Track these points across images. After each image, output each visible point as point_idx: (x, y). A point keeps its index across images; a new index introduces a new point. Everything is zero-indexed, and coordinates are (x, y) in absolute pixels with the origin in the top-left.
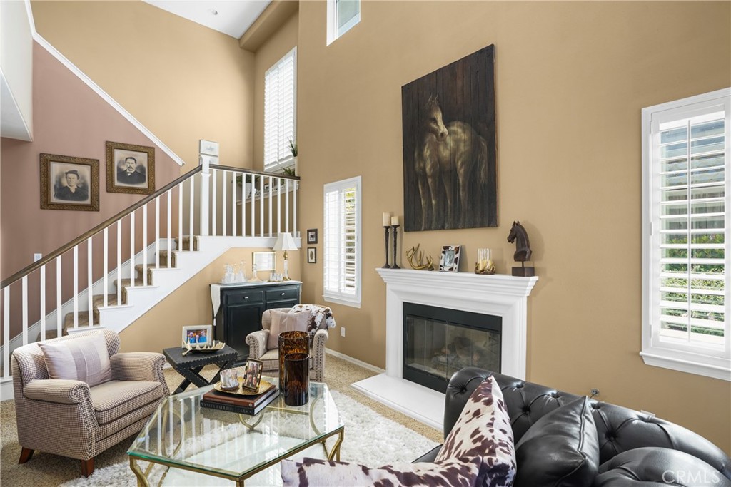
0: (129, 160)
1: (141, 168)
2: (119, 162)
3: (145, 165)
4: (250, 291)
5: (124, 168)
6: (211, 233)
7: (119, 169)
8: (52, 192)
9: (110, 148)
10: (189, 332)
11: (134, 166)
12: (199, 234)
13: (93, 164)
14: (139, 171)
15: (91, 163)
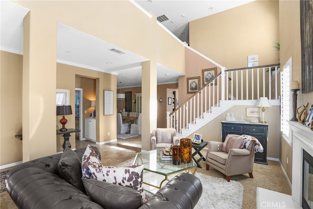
0: (209, 74)
1: (213, 76)
2: (206, 76)
3: (214, 75)
4: (235, 126)
5: (207, 77)
6: (226, 99)
7: (206, 78)
8: (189, 89)
9: (203, 71)
10: (196, 135)
11: (210, 76)
12: (221, 100)
13: (198, 78)
14: (212, 77)
15: (197, 78)
